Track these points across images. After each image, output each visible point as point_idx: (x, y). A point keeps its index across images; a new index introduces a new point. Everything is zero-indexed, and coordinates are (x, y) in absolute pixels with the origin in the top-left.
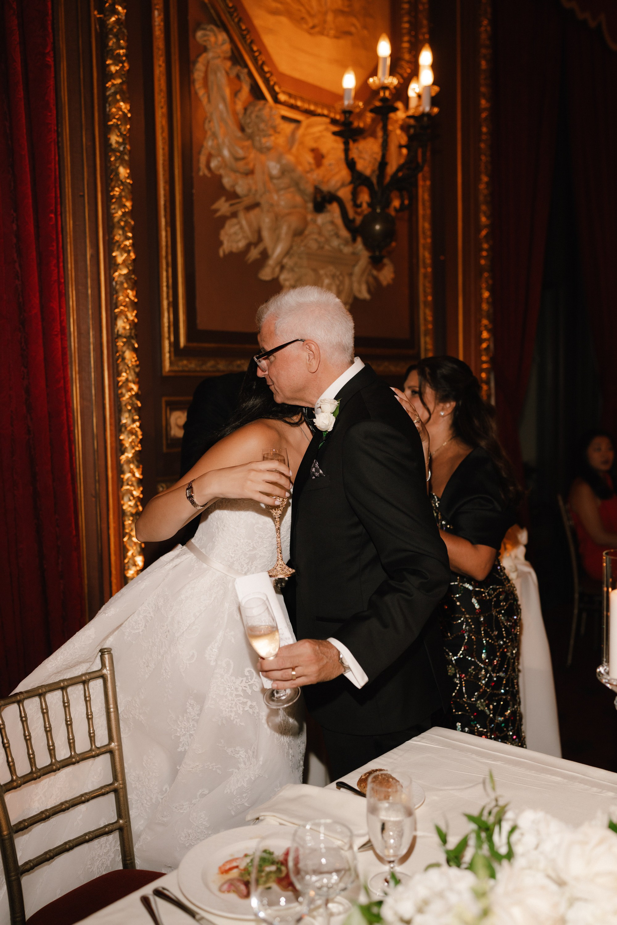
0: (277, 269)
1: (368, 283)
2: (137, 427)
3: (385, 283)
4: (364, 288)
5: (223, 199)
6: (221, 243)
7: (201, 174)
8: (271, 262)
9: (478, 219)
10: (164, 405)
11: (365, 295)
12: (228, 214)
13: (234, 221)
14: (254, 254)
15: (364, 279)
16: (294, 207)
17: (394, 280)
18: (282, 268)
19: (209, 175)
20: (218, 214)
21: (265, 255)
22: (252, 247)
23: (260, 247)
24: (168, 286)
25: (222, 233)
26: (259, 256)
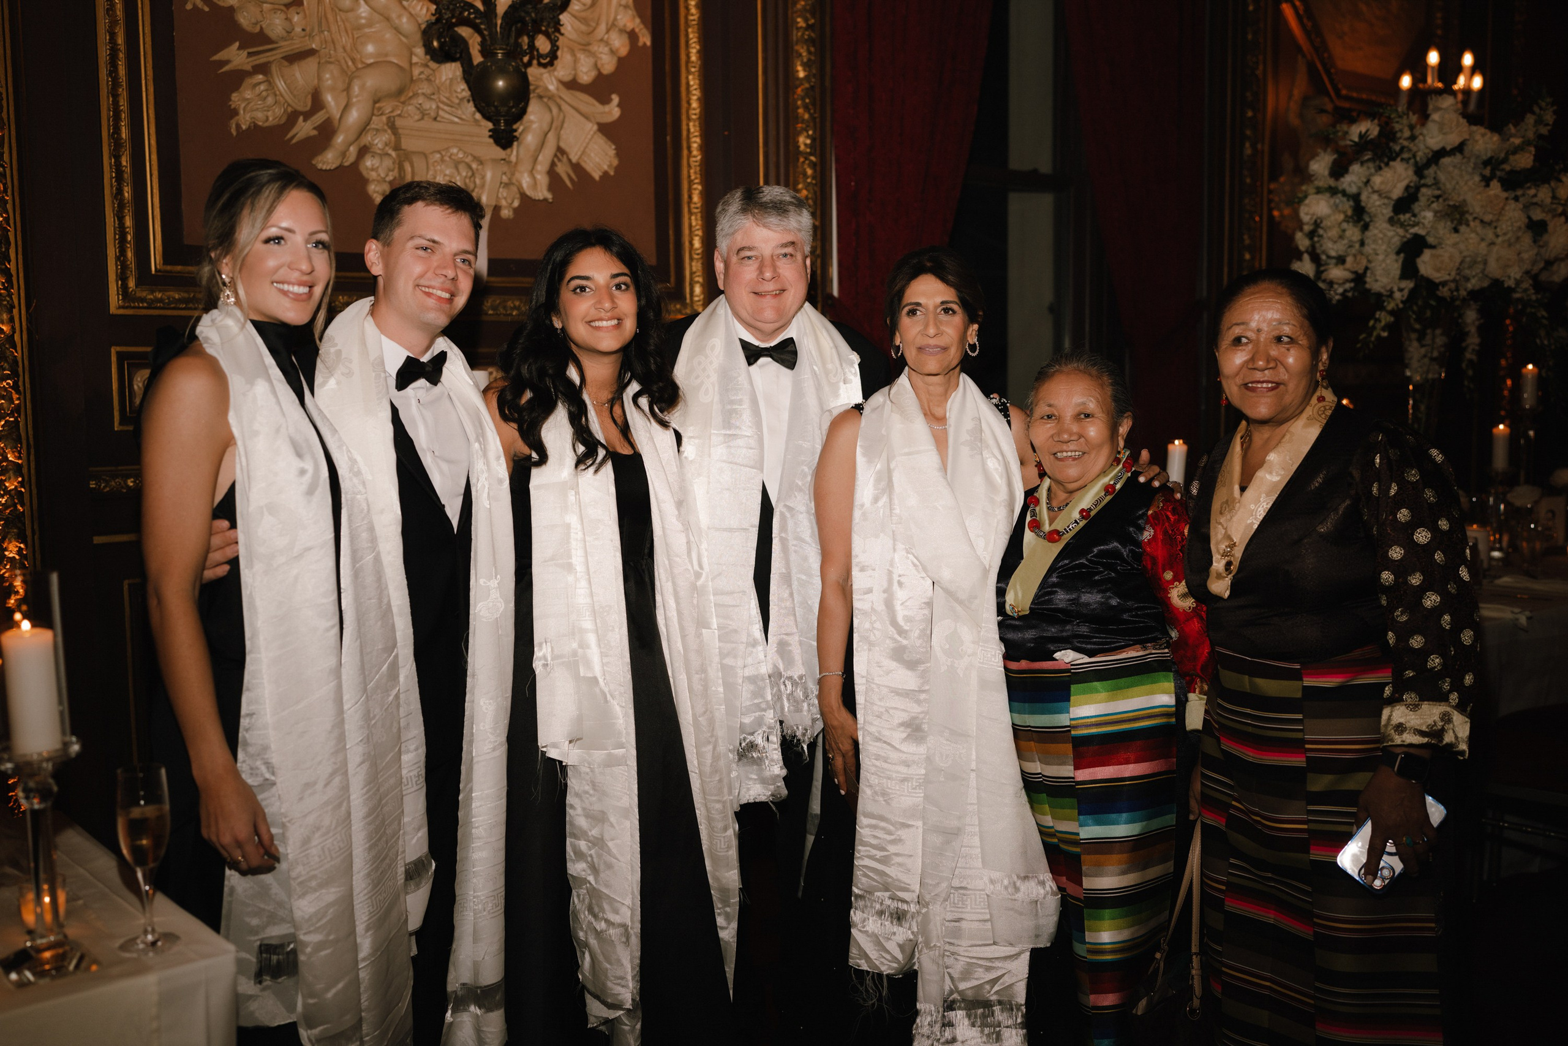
0: (353, 150)
1: (552, 173)
2: (10, 387)
3: (596, 176)
4: (543, 179)
5: (237, 44)
6: (235, 112)
7: (189, 6)
8: (340, 139)
9: (789, 72)
10: (114, 359)
11: (542, 192)
12: (248, 68)
13: (260, 77)
14: (304, 129)
15: (542, 166)
16: (386, 55)
17: (617, 169)
18: (363, 151)
19: (207, 9)
20: (226, 68)
21: (327, 132)
22: (301, 118)
23: (319, 118)
24: (119, 178)
25: (235, 96)
26: (315, 133)
